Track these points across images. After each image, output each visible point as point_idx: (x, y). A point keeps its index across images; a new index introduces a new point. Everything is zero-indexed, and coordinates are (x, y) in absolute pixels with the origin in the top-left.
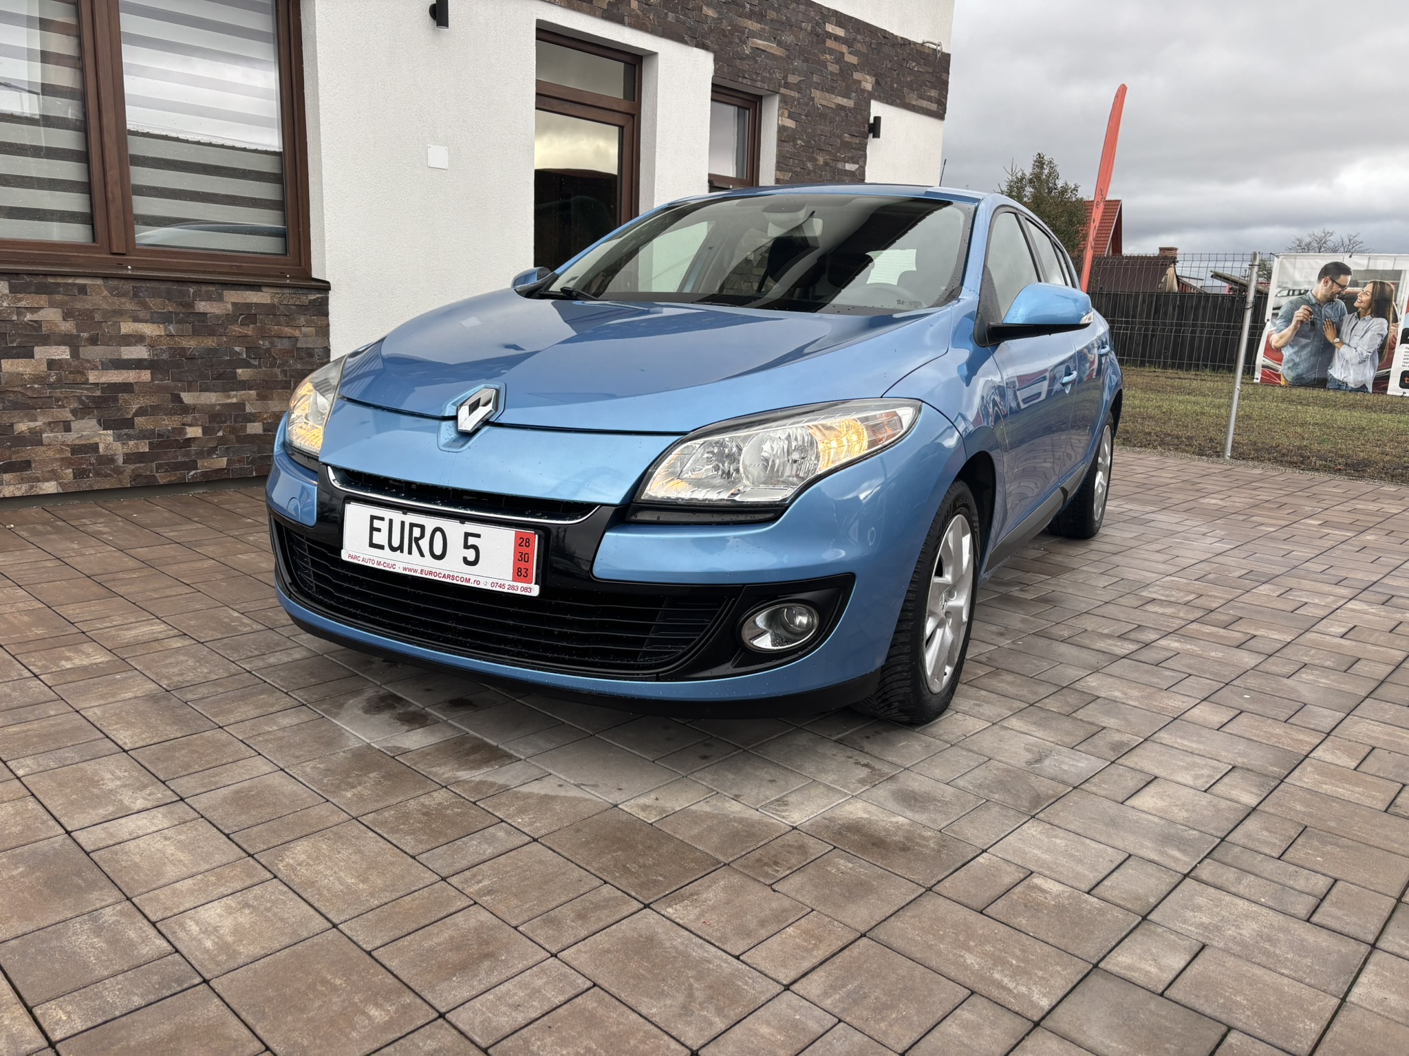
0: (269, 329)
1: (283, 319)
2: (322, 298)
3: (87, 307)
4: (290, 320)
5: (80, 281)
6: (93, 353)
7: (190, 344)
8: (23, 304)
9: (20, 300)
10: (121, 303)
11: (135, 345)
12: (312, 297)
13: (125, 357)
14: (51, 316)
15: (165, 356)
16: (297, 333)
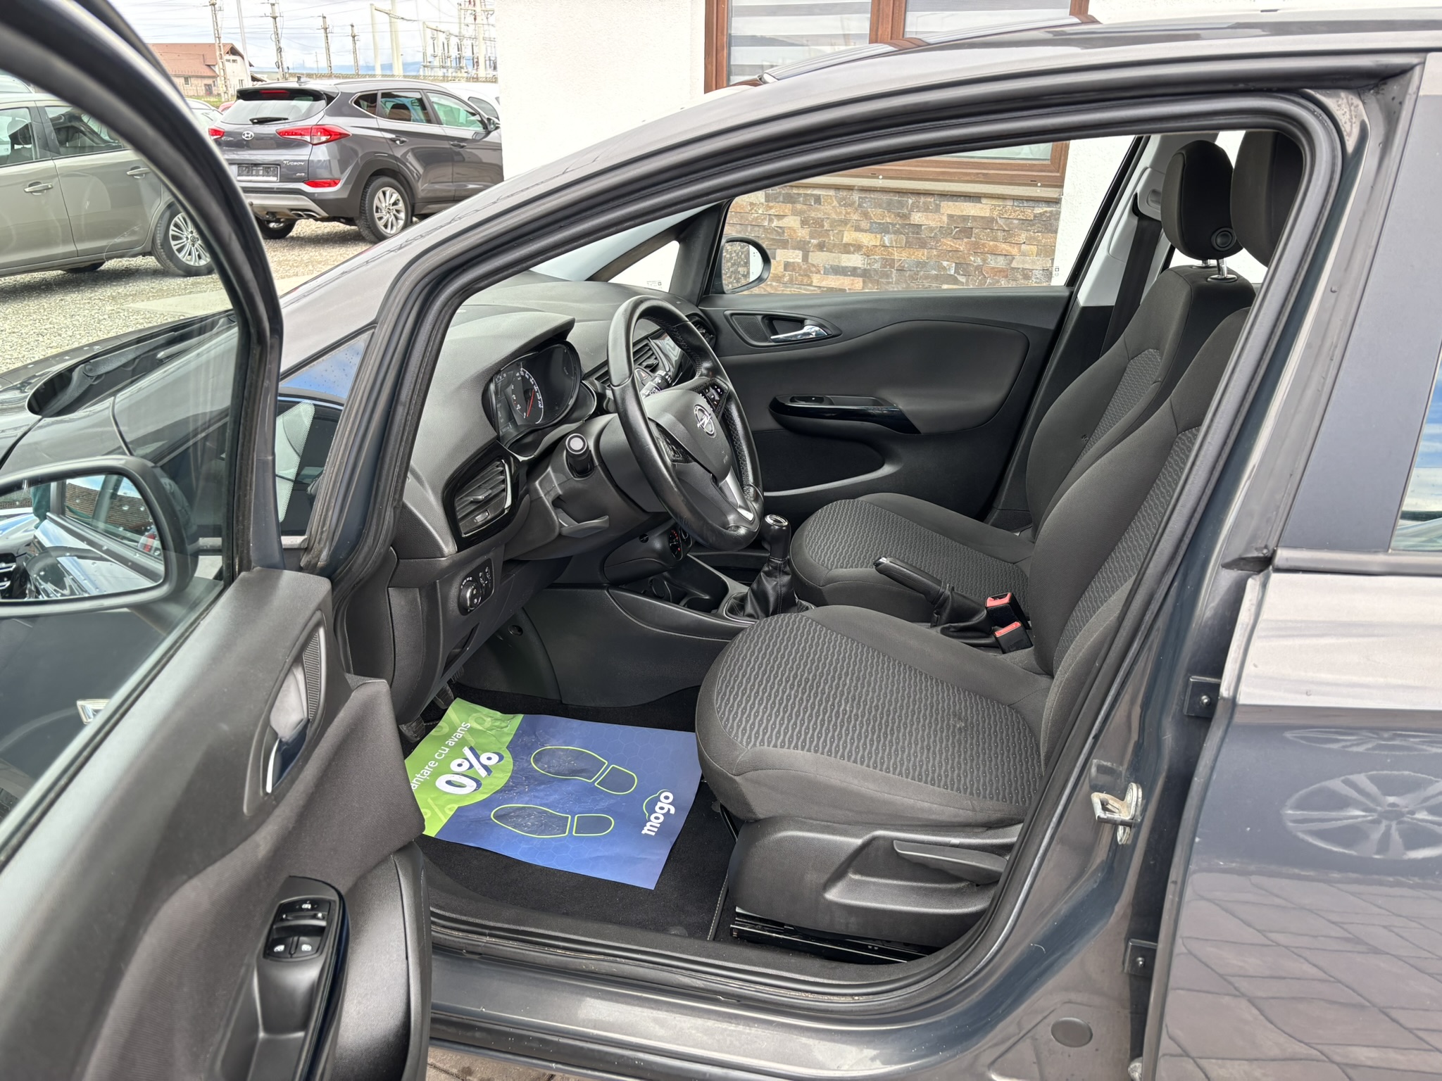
0: (983, 245)
1: (1000, 234)
2: (1051, 212)
3: (819, 216)
4: (1008, 234)
5: (816, 192)
6: (818, 258)
7: (902, 256)
8: (772, 212)
9: (771, 208)
10: (847, 213)
11: (853, 253)
12: (1038, 210)
13: (844, 264)
14: (792, 222)
15: (877, 266)
16: (1014, 251)
